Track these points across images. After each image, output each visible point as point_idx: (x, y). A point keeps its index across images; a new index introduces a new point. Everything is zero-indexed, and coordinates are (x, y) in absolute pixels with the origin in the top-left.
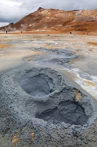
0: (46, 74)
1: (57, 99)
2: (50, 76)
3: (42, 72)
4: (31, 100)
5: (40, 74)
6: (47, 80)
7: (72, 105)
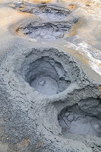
0: (52, 56)
1: (77, 96)
2: (57, 59)
3: (46, 54)
4: (49, 103)
5: (43, 57)
6: (53, 64)
7: (95, 101)
